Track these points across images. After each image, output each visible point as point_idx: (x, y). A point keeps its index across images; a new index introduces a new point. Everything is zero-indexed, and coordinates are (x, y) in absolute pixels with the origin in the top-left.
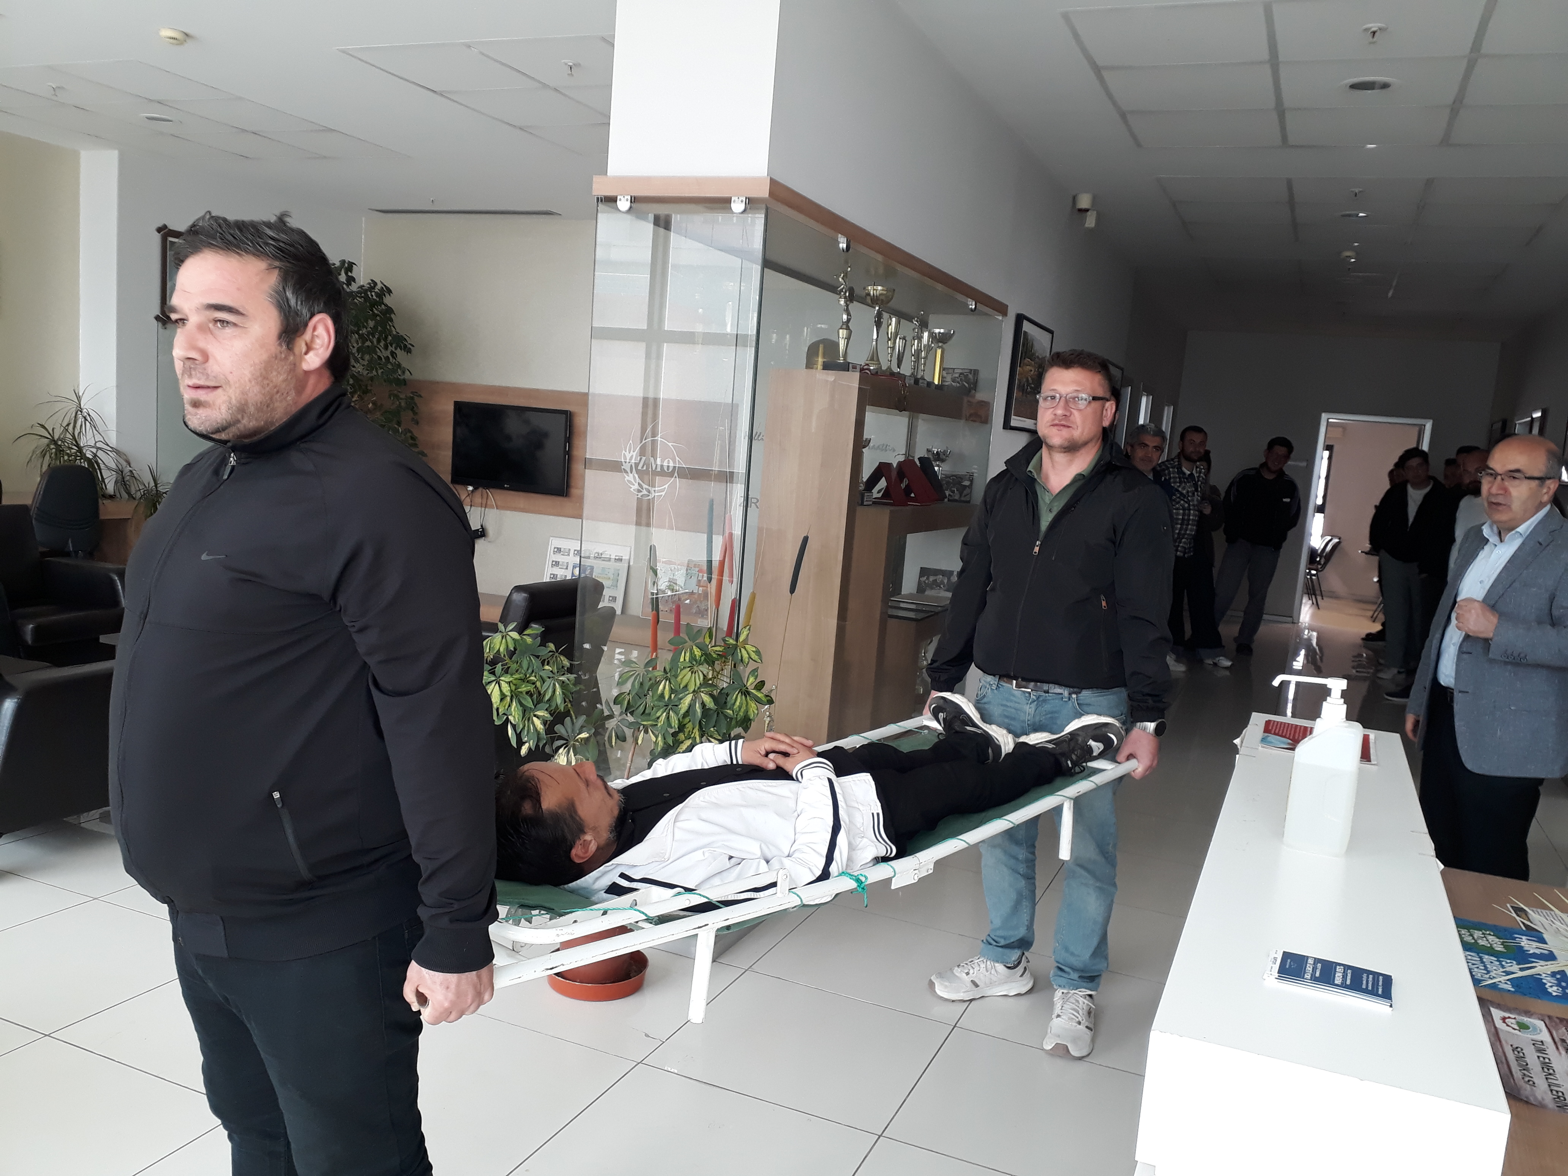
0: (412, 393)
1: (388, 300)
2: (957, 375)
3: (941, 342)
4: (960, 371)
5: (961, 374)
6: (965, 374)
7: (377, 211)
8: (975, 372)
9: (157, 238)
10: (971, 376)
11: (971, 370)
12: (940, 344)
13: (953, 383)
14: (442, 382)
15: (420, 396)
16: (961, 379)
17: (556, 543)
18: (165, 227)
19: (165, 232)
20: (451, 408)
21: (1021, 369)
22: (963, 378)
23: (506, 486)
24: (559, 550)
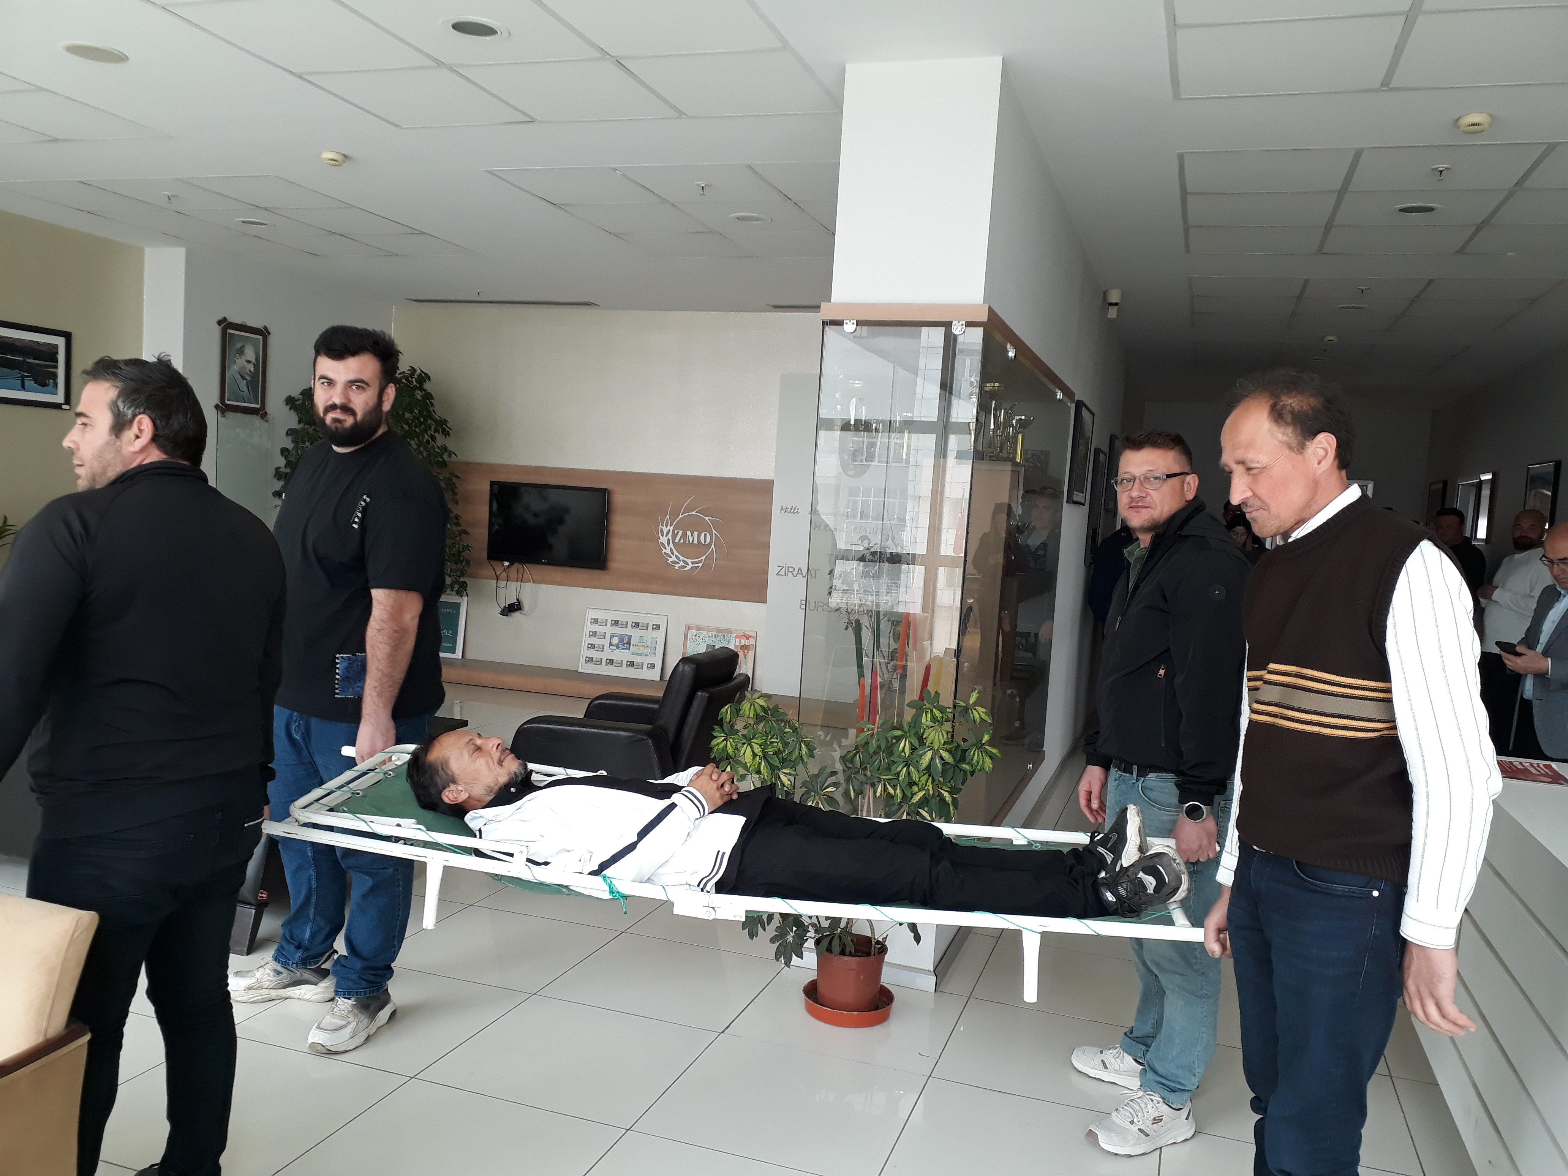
0: (450, 474)
1: (427, 386)
7: (415, 300)
9: (217, 331)
14: (480, 464)
15: (458, 477)
17: (592, 614)
18: (225, 319)
19: (225, 324)
20: (487, 487)
23: (543, 561)
24: (596, 621)
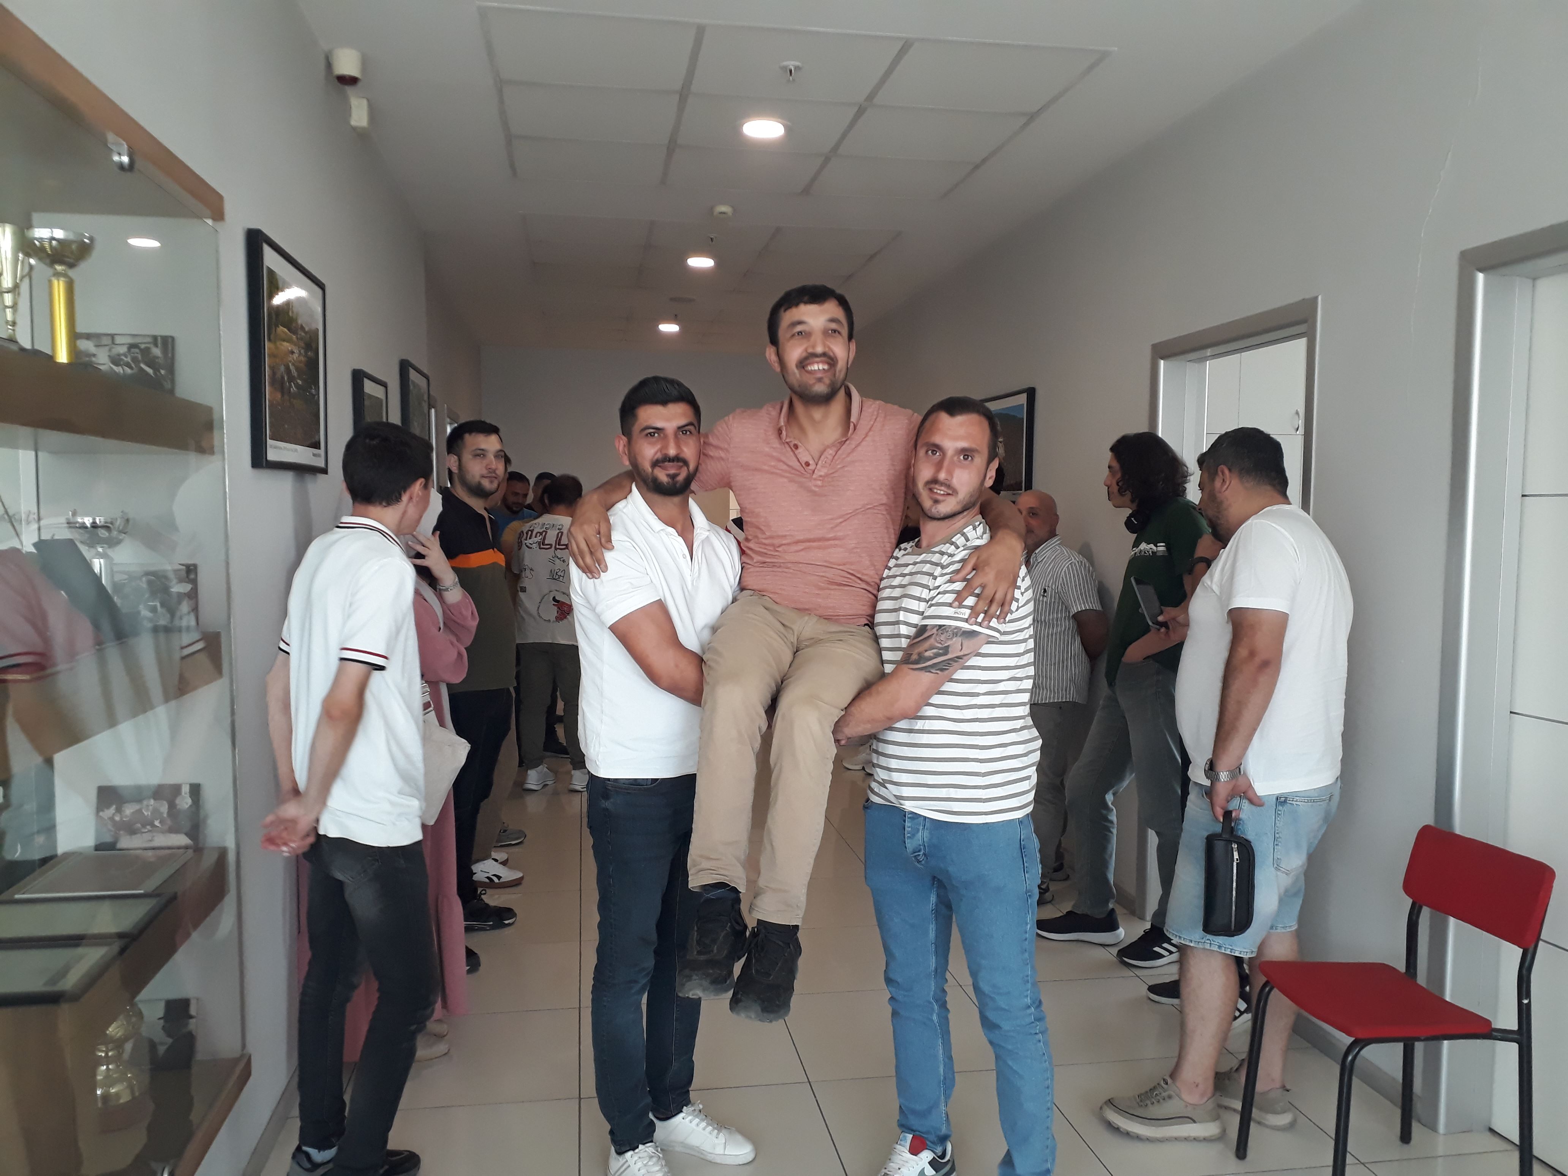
2: (123, 350)
3: (61, 263)
4: (130, 340)
5: (132, 346)
6: (143, 346)
8: (167, 343)
10: (157, 352)
11: (155, 338)
12: (59, 268)
13: (115, 368)
16: (134, 359)
21: (272, 346)
22: (140, 357)
